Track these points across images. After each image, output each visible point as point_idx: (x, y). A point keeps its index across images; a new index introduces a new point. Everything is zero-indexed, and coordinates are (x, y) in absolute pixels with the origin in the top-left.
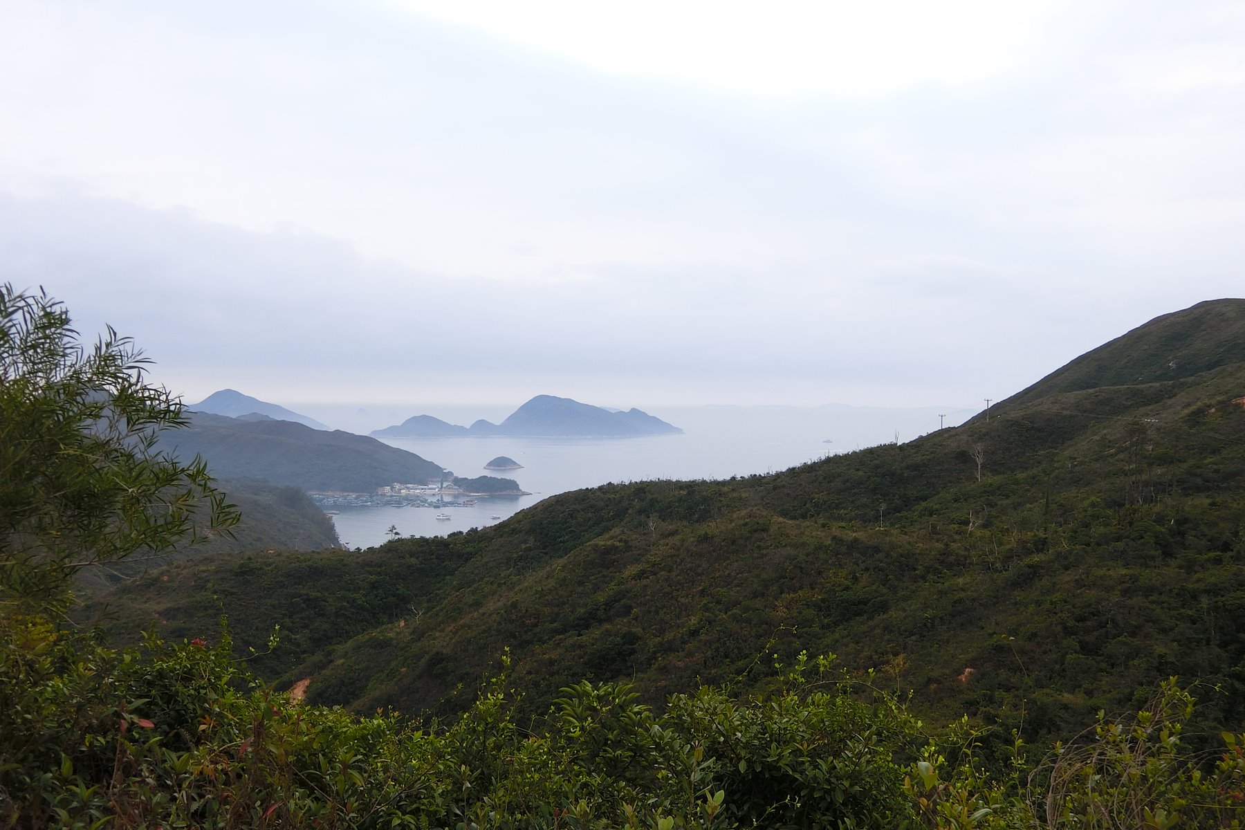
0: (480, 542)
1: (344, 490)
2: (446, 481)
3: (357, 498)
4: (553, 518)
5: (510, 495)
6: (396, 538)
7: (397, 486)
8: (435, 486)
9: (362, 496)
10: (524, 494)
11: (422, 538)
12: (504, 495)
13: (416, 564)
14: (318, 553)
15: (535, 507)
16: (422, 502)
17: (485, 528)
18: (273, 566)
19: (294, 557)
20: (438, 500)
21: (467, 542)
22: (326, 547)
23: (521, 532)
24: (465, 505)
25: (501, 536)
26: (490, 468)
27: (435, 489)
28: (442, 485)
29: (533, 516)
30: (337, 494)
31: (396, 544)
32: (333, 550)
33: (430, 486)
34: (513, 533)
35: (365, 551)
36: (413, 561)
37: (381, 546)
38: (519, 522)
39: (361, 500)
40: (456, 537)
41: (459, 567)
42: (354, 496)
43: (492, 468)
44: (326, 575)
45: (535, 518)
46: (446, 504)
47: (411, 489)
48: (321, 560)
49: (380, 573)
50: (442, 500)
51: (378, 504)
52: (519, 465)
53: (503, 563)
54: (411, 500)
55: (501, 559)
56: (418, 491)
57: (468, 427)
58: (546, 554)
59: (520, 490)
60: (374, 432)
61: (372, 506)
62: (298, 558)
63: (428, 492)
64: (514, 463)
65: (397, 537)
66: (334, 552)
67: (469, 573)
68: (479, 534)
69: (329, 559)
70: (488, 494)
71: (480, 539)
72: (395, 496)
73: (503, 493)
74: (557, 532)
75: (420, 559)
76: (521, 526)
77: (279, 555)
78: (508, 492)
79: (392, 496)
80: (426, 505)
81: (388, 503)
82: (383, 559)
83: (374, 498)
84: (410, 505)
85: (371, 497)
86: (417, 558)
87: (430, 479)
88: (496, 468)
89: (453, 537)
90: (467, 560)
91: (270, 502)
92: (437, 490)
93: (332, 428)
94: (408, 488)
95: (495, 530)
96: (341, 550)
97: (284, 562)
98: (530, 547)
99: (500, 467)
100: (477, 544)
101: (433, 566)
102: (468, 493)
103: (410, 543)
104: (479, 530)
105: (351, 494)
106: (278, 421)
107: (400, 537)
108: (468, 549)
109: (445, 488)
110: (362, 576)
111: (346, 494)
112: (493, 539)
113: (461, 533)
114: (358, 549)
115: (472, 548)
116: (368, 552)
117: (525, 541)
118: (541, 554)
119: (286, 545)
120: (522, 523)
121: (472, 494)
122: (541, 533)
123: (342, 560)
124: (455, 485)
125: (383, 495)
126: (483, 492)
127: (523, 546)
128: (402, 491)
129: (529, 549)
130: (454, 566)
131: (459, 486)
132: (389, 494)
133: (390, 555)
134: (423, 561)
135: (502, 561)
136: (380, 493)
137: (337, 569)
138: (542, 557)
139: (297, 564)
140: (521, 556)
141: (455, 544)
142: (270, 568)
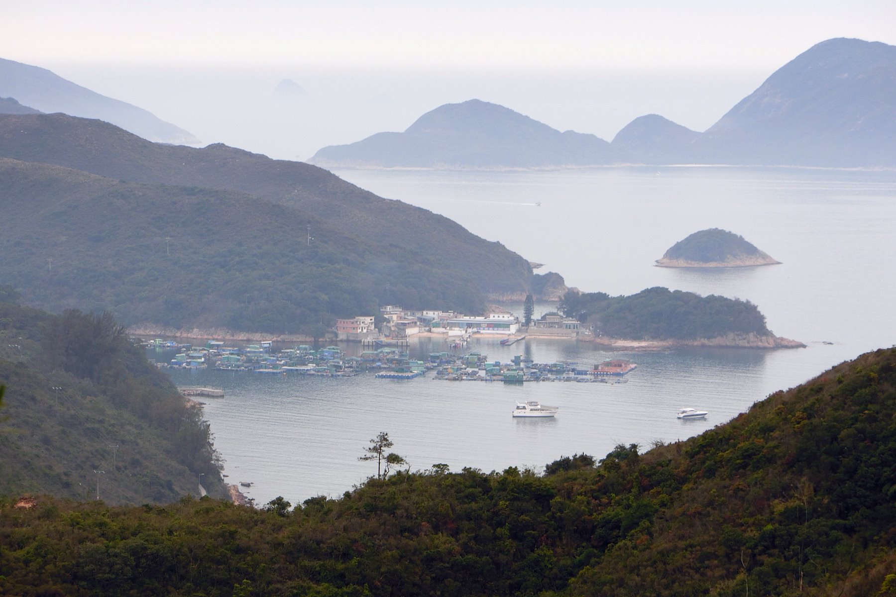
0: (642, 488)
1: (235, 325)
2: (541, 302)
3: (273, 350)
5: (738, 347)
6: (392, 473)
7: (395, 315)
8: (506, 318)
9: (291, 344)
10: (782, 345)
11: (470, 475)
12: (720, 347)
13: (450, 552)
15: (814, 388)
16: (469, 364)
18: (31, 547)
19: (90, 520)
20: (517, 361)
21: (605, 490)
22: (184, 494)
24: (599, 374)
25: (710, 473)
26: (675, 262)
27: (507, 326)
28: (528, 313)
30: (217, 337)
31: (391, 488)
33: (493, 317)
34: (744, 466)
35: (298, 508)
36: (443, 542)
37: (347, 494)
38: (766, 430)
39: (289, 356)
40: (572, 473)
42: (266, 344)
43: (682, 263)
45: (814, 421)
46: (541, 374)
47: (437, 325)
50: (528, 360)
51: (338, 368)
52: (764, 255)
53: (716, 557)
54: (434, 358)
56: (456, 332)
58: (849, 531)
59: (767, 333)
60: (326, 152)
61: (319, 375)
62: (102, 524)
63: (487, 334)
64: (751, 250)
65: (393, 469)
67: (611, 582)
68: (642, 465)
70: (669, 343)
71: (645, 482)
72: (389, 345)
73: (717, 341)
75: (463, 537)
76: (772, 444)
77: (47, 515)
78: (729, 339)
79: (378, 345)
80: (482, 373)
81: (366, 367)
83: (327, 351)
84: (434, 373)
85: (316, 346)
86: (455, 533)
87: (492, 296)
88: (696, 265)
89: (562, 472)
90: (604, 544)
91: (22, 358)
92: (513, 328)
94: (426, 322)
95: (691, 455)
98: (801, 510)
99: (707, 260)
100: (636, 498)
101: (502, 557)
102: (605, 341)
104: (641, 451)
105: (256, 336)
108: (609, 512)
109: (537, 323)
111: (242, 336)
112: (684, 481)
113: (585, 460)
114: (280, 502)
115: (618, 509)
118: (835, 533)
119: (67, 485)
120: (777, 433)
121: (621, 343)
122: (834, 468)
124: (569, 314)
126: (654, 338)
127: (779, 506)
129: (796, 516)
130: (565, 561)
132: (369, 339)
134: (472, 544)
135: (711, 549)
136: (342, 336)
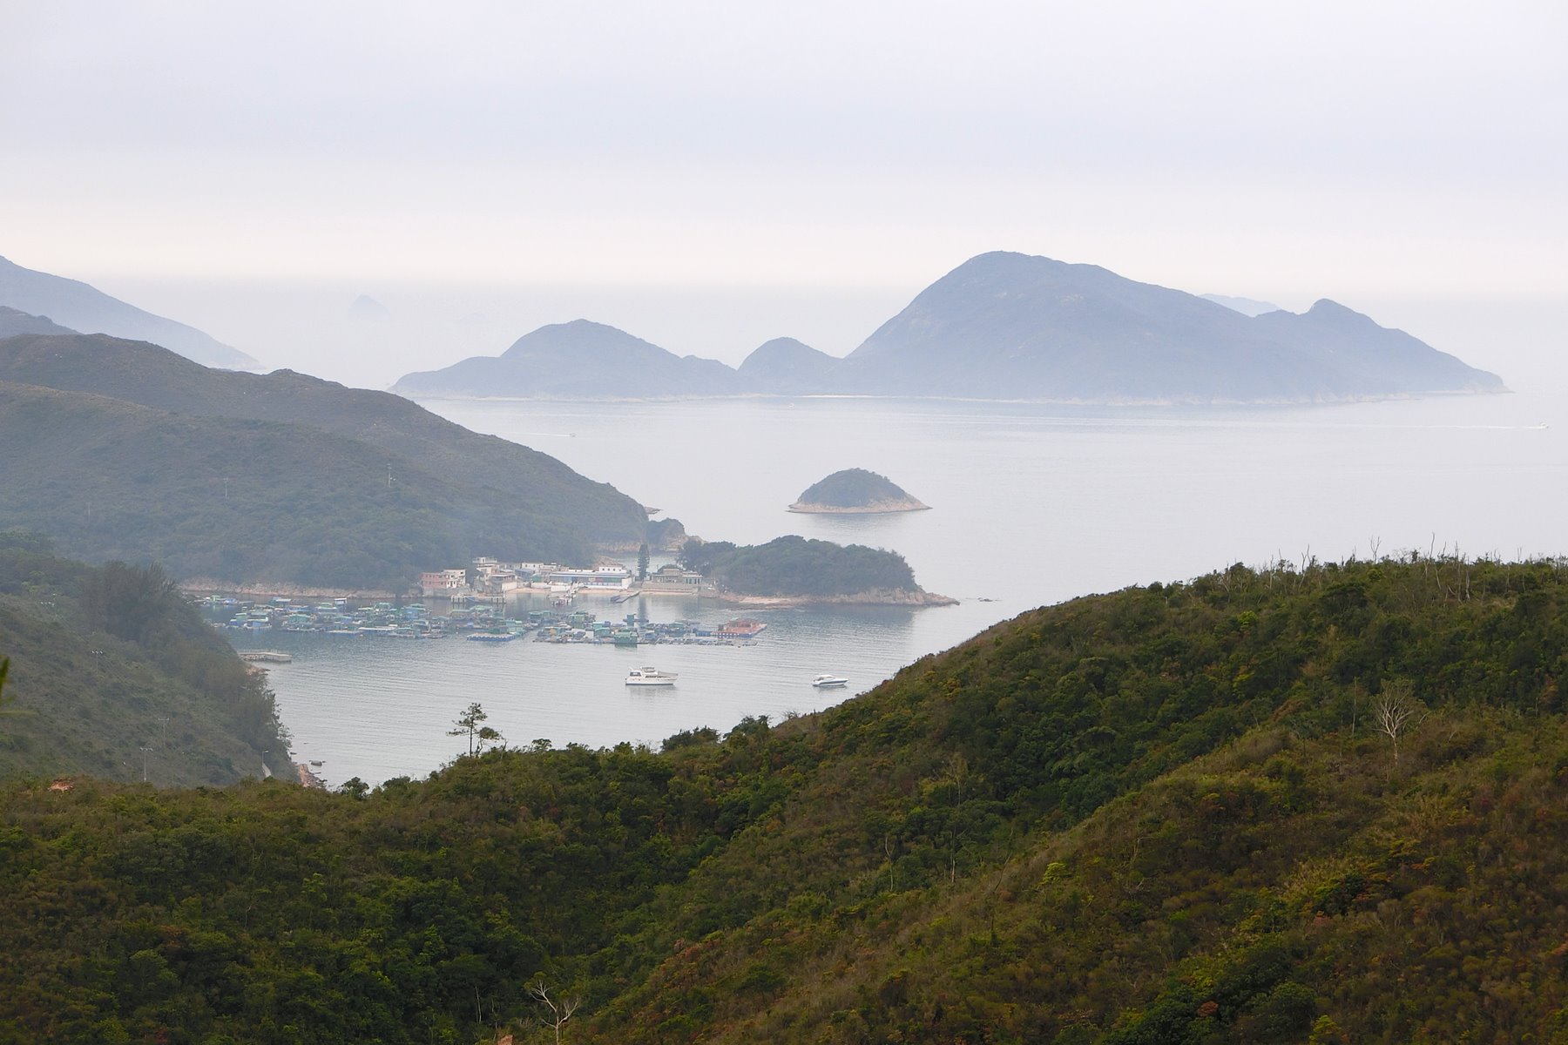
0: (775, 767)
1: (304, 578)
2: (658, 552)
3: (348, 609)
4: (1034, 686)
5: (883, 604)
6: (486, 749)
7: (488, 568)
8: (618, 571)
9: (369, 602)
10: (933, 602)
11: (575, 751)
12: (863, 604)
13: (553, 841)
14: (218, 795)
15: (969, 651)
16: (574, 624)
17: (793, 722)
18: (66, 837)
19: (135, 806)
20: (630, 620)
21: (730, 769)
22: (245, 774)
23: (918, 734)
24: (725, 635)
25: (851, 748)
26: (810, 507)
27: (618, 580)
28: (643, 566)
29: (964, 680)
30: (284, 594)
31: (486, 768)
32: (269, 788)
33: (603, 570)
34: (889, 740)
35: (377, 791)
36: (545, 829)
37: (434, 775)
38: (915, 699)
39: (368, 616)
40: (692, 749)
41: (703, 855)
42: (340, 601)
43: (819, 508)
44: (243, 871)
45: (970, 689)
46: (657, 635)
47: (538, 579)
48: (229, 819)
49: (428, 869)
50: (643, 620)
51: (424, 629)
52: (912, 500)
53: (857, 844)
54: (534, 618)
55: (849, 829)
56: (560, 587)
57: (737, 369)
58: (1008, 813)
59: (916, 589)
60: (410, 380)
61: (401, 638)
62: (149, 810)
63: (596, 590)
64: (897, 493)
65: (488, 745)
66: (272, 794)
67: (737, 874)
68: (773, 740)
69: (253, 818)
70: (804, 600)
71: (777, 759)
72: (482, 602)
73: (859, 597)
74: (1048, 737)
75: (567, 823)
76: (920, 715)
77: (87, 799)
78: (873, 595)
79: (469, 603)
80: (590, 635)
81: (456, 628)
82: (442, 821)
83: (410, 609)
84: (535, 633)
85: (399, 604)
86: (558, 819)
87: (601, 546)
88: (834, 510)
89: (681, 747)
90: (729, 831)
91: (56, 618)
92: (626, 583)
93: (264, 366)
94: (525, 576)
95: (829, 728)
96: (297, 787)
97: (103, 822)
98: (953, 790)
99: (848, 505)
100: (766, 778)
101: (612, 847)
102: (732, 597)
103: (535, 767)
104: (772, 724)
105: (329, 592)
106: (80, 338)
107: (498, 744)
108: (735, 794)
109: (654, 576)
110: (367, 877)
111: (313, 592)
112: (820, 757)
113: (709, 735)
114: (356, 785)
115: (746, 791)
116: (387, 796)
117: (935, 770)
118: (991, 817)
119: (109, 765)
120: (926, 703)
121: (749, 600)
122: (991, 742)
123: (301, 821)
124: (689, 567)
125: (443, 599)
126: (786, 594)
127: (928, 786)
128: (506, 586)
129: (948, 797)
130: (685, 851)
131: (705, 572)
132: (460, 596)
133: (464, 807)
134: (578, 830)
135: (851, 836)
136: (428, 592)
137: (285, 854)
138: (994, 825)
139: (148, 833)
140: (921, 820)
141: (689, 776)
142: (54, 844)
